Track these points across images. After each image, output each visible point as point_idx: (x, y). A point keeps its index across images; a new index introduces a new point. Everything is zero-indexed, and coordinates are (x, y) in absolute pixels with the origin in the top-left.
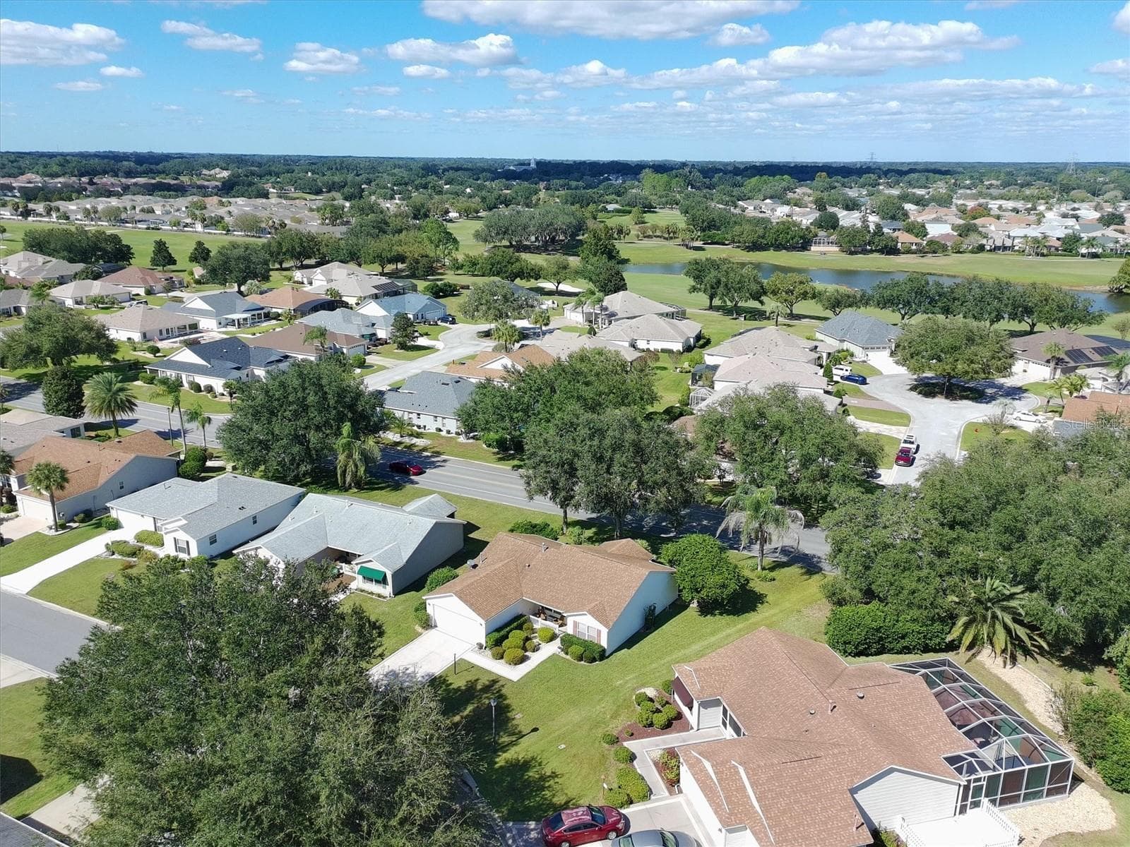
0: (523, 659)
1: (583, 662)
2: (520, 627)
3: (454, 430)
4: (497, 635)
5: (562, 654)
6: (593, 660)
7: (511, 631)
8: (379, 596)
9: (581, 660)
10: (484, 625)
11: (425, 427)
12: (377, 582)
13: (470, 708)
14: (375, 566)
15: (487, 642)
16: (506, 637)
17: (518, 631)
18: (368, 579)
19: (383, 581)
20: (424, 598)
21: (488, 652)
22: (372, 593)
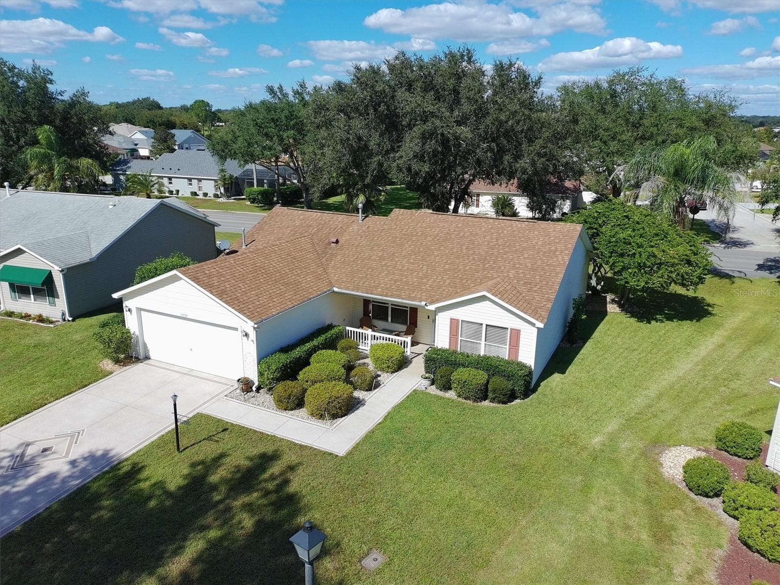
0: (350, 406)
1: (486, 403)
2: (331, 345)
3: (211, 193)
4: (284, 358)
5: (433, 390)
6: (511, 396)
7: (315, 350)
8: (41, 319)
9: (485, 398)
10: (253, 335)
11: (178, 191)
12: (38, 292)
13: (194, 547)
14: (28, 261)
15: (261, 374)
16: (303, 362)
17: (331, 352)
18: (20, 290)
19: (46, 288)
20: (115, 296)
21: (265, 397)
22: (27, 317)
